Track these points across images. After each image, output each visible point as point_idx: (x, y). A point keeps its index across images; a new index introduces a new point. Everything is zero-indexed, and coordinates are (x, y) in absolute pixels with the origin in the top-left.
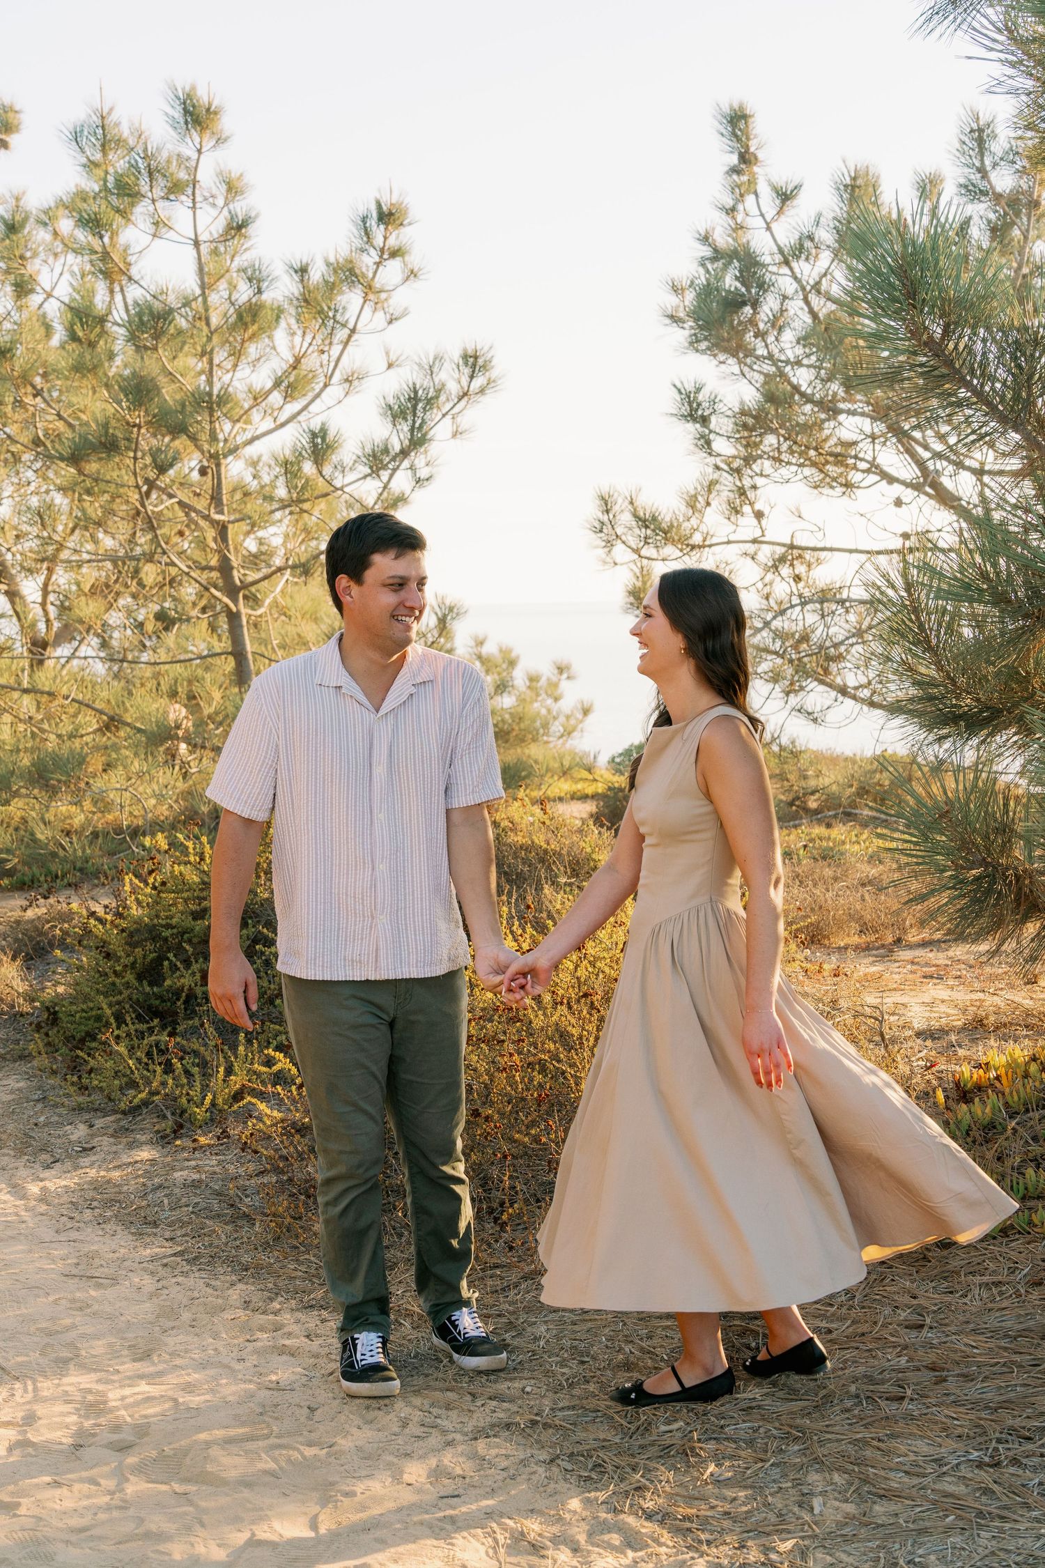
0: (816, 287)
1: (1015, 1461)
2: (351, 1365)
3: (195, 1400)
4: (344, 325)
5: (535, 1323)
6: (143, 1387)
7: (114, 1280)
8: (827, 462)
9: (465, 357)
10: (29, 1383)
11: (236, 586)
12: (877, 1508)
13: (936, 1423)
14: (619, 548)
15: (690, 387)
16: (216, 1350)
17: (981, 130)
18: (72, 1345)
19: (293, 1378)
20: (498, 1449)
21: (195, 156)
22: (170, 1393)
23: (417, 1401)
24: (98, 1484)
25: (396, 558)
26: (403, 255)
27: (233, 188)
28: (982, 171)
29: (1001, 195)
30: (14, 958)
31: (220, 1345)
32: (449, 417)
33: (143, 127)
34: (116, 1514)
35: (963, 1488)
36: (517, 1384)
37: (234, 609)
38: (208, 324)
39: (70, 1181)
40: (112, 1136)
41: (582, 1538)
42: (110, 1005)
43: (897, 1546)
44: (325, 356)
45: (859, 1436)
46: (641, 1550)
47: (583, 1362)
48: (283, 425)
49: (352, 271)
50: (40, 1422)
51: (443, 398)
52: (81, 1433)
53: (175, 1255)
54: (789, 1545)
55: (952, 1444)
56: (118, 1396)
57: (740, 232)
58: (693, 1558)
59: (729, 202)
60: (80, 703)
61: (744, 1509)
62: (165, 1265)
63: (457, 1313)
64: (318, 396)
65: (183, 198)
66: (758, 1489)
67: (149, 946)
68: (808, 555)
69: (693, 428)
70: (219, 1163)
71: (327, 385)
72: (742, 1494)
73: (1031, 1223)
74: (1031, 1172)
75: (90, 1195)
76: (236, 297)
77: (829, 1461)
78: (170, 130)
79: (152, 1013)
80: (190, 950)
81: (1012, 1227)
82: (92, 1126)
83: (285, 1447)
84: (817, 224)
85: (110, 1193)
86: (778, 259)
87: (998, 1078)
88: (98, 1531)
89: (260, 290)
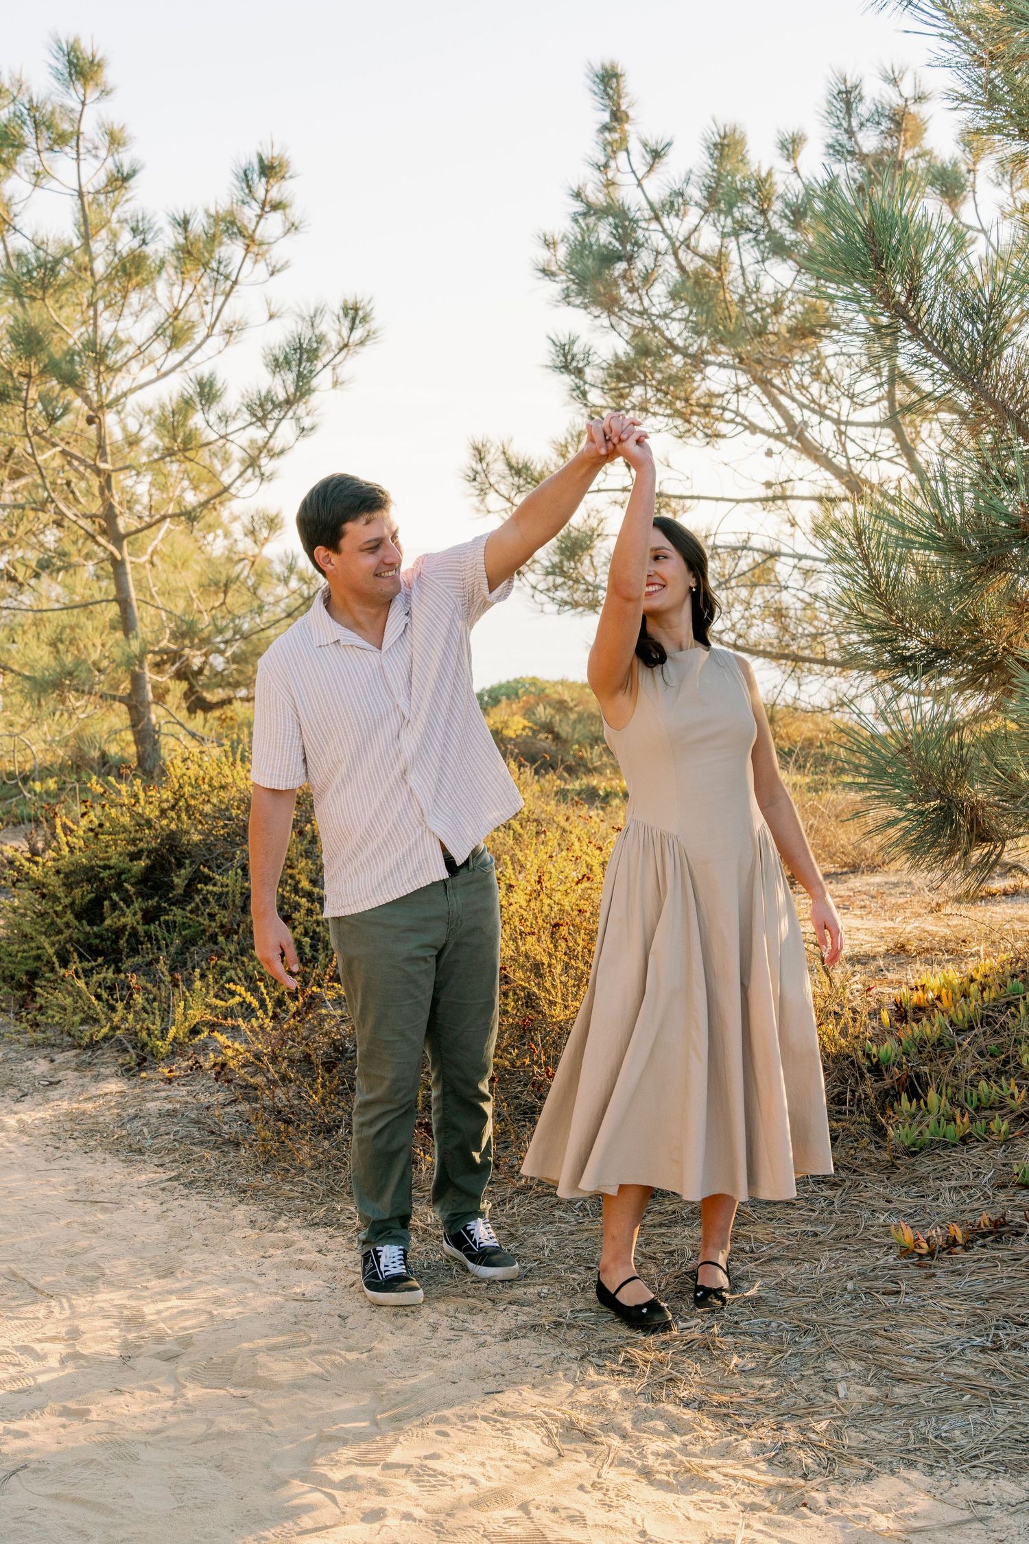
0: (686, 242)
1: (1015, 1346)
2: (375, 1276)
3: (229, 1312)
4: (227, 278)
5: (534, 1234)
6: (174, 1302)
7: (118, 1204)
8: (693, 413)
9: (346, 310)
10: (64, 1300)
11: (120, 534)
12: (897, 1390)
13: (934, 1313)
14: (492, 497)
15: (564, 340)
16: (234, 1266)
17: (848, 92)
18: (93, 1265)
19: (317, 1289)
20: (525, 1347)
21: (79, 107)
22: (202, 1307)
23: (442, 1307)
24: (157, 1391)
26: (284, 208)
27: (115, 140)
28: (850, 133)
29: (867, 155)
31: (237, 1261)
32: (329, 368)
33: (24, 79)
34: (183, 1417)
35: (972, 1370)
36: (532, 1290)
37: (119, 557)
38: (93, 275)
39: (45, 1113)
40: (75, 1070)
41: (628, 1425)
42: (53, 944)
43: (922, 1423)
44: (207, 309)
45: (867, 1327)
46: (685, 1434)
47: (590, 1268)
48: (165, 374)
49: (233, 223)
50: (85, 1336)
51: (323, 348)
52: (126, 1345)
53: (170, 1179)
54: (823, 1425)
55: (956, 1332)
56: (153, 1311)
57: (611, 189)
58: (737, 1440)
59: (602, 159)
61: (774, 1395)
62: (163, 1190)
63: (472, 1223)
64: (199, 346)
65: (67, 149)
66: (782, 1377)
67: (87, 887)
68: (673, 503)
69: (568, 380)
70: (190, 1094)
71: (208, 336)
72: (768, 1382)
73: (988, 1131)
74: (983, 1084)
75: (68, 1126)
76: (119, 247)
77: (843, 1350)
78: (54, 82)
79: (95, 952)
80: (131, 889)
81: (970, 1135)
82: (52, 1061)
83: (326, 1352)
84: (687, 181)
85: (88, 1124)
86: (648, 214)
87: (939, 998)
88: (172, 1433)
89: (144, 242)
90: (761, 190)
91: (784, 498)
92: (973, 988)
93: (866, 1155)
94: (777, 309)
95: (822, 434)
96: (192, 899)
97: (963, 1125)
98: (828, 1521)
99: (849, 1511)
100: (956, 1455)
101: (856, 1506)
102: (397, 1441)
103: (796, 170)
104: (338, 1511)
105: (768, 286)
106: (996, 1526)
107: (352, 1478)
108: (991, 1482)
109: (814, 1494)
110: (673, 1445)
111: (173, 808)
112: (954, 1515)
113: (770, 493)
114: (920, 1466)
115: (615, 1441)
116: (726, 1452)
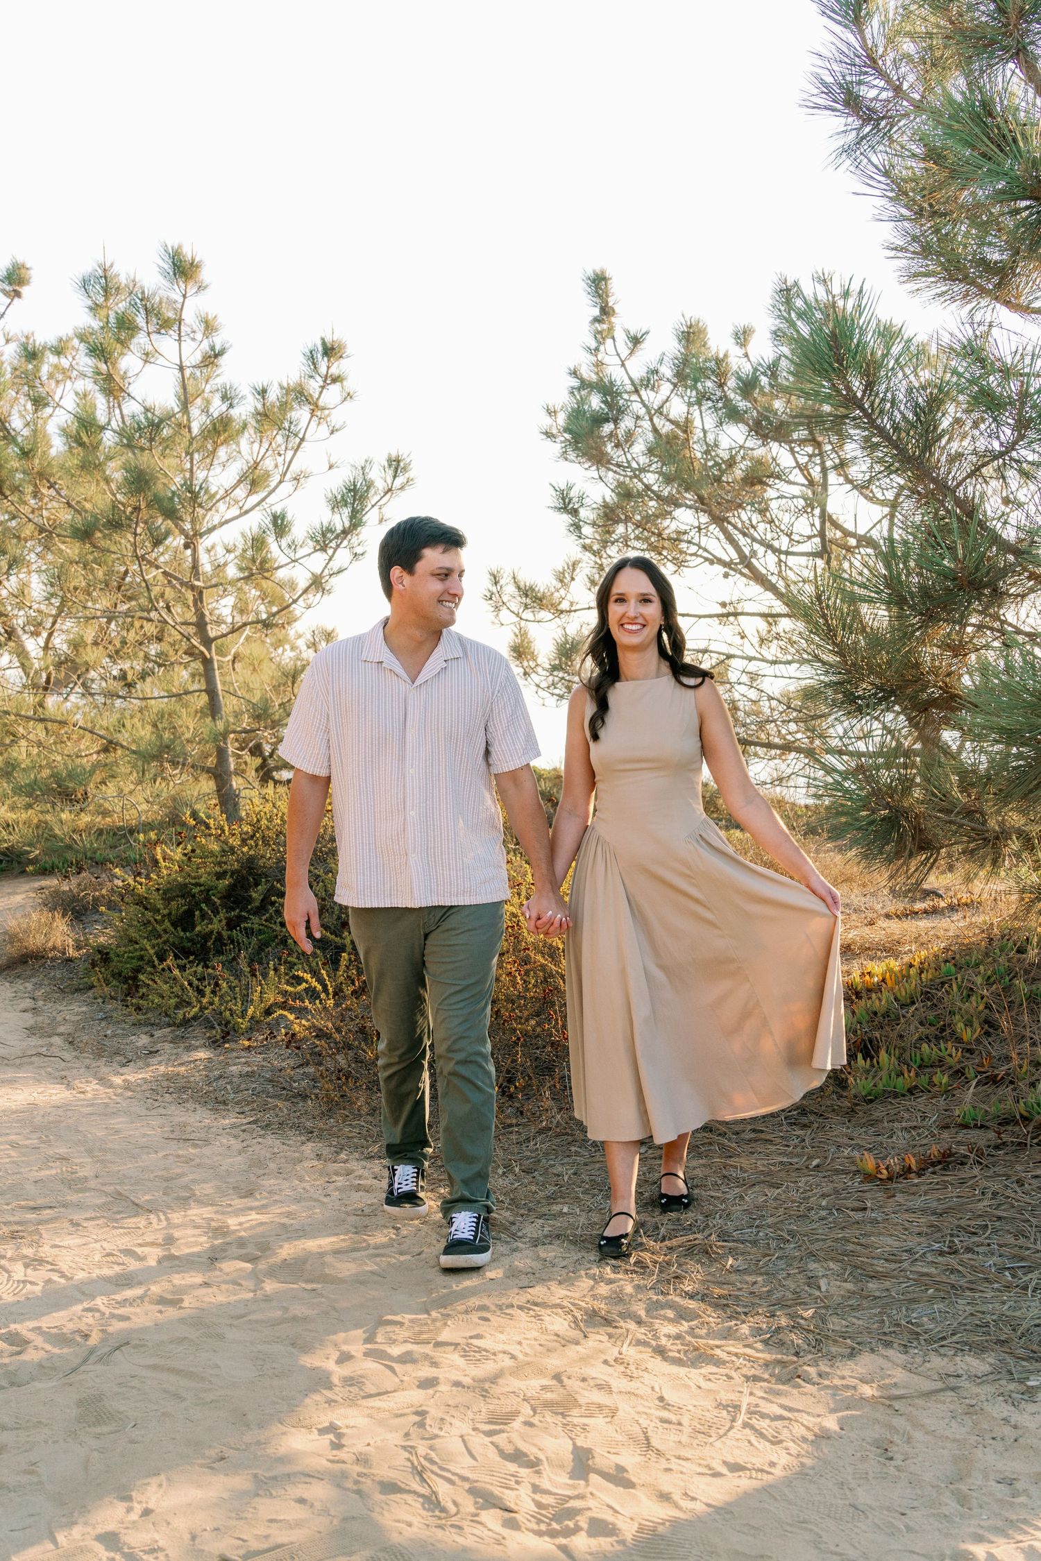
0: (659, 411)
1: (969, 1250)
2: (392, 1193)
4: (296, 435)
5: (554, 1165)
6: (254, 1216)
7: (207, 1142)
9: (390, 461)
10: (161, 1214)
11: (209, 638)
12: (870, 1285)
13: (897, 1225)
14: (504, 613)
15: (564, 487)
16: (304, 1189)
17: (788, 290)
18: (186, 1187)
19: (374, 1207)
20: (550, 1252)
21: (181, 300)
22: (277, 1220)
24: (240, 1285)
25: (444, 552)
26: (341, 381)
27: (209, 327)
30: (64, 916)
31: (306, 1185)
32: (376, 508)
33: (137, 277)
34: (263, 1305)
35: (933, 1269)
37: (208, 657)
38: (190, 431)
39: (146, 1074)
40: (171, 1042)
41: (642, 1313)
42: (153, 947)
43: (894, 1312)
44: (280, 460)
45: (840, 1236)
46: (692, 1320)
48: (247, 512)
49: (301, 393)
50: (178, 1242)
51: (372, 491)
52: (213, 1248)
53: (249, 1123)
54: (810, 1312)
55: (917, 1240)
56: (235, 1222)
57: (600, 368)
58: (736, 1325)
59: (593, 345)
60: (85, 729)
61: (765, 1289)
62: (244, 1131)
64: (274, 490)
65: (171, 332)
66: (772, 1275)
67: (181, 901)
69: (566, 519)
70: (264, 1059)
71: (281, 482)
72: (759, 1279)
73: (933, 1084)
74: (925, 1046)
75: (165, 1084)
76: (211, 410)
77: (822, 1254)
78: (161, 278)
79: (186, 953)
80: (218, 902)
81: (916, 1087)
82: (152, 1036)
83: (383, 1256)
84: (661, 361)
85: (182, 1082)
86: (629, 388)
87: (884, 980)
88: (253, 1317)
89: (231, 406)
90: (719, 369)
91: (736, 614)
92: (913, 971)
93: (829, 1103)
94: (731, 463)
95: (766, 562)
96: (267, 911)
97: (909, 1079)
98: (820, 1390)
99: (837, 1382)
100: (926, 1336)
101: (843, 1378)
102: (446, 1324)
103: (746, 355)
104: (397, 1380)
105: (725, 443)
106: (965, 1394)
107: (409, 1353)
108: (958, 1359)
109: (806, 1368)
110: (682, 1328)
111: (252, 837)
112: (928, 1385)
113: (725, 611)
114: (895, 1345)
115: (632, 1326)
116: (728, 1335)
